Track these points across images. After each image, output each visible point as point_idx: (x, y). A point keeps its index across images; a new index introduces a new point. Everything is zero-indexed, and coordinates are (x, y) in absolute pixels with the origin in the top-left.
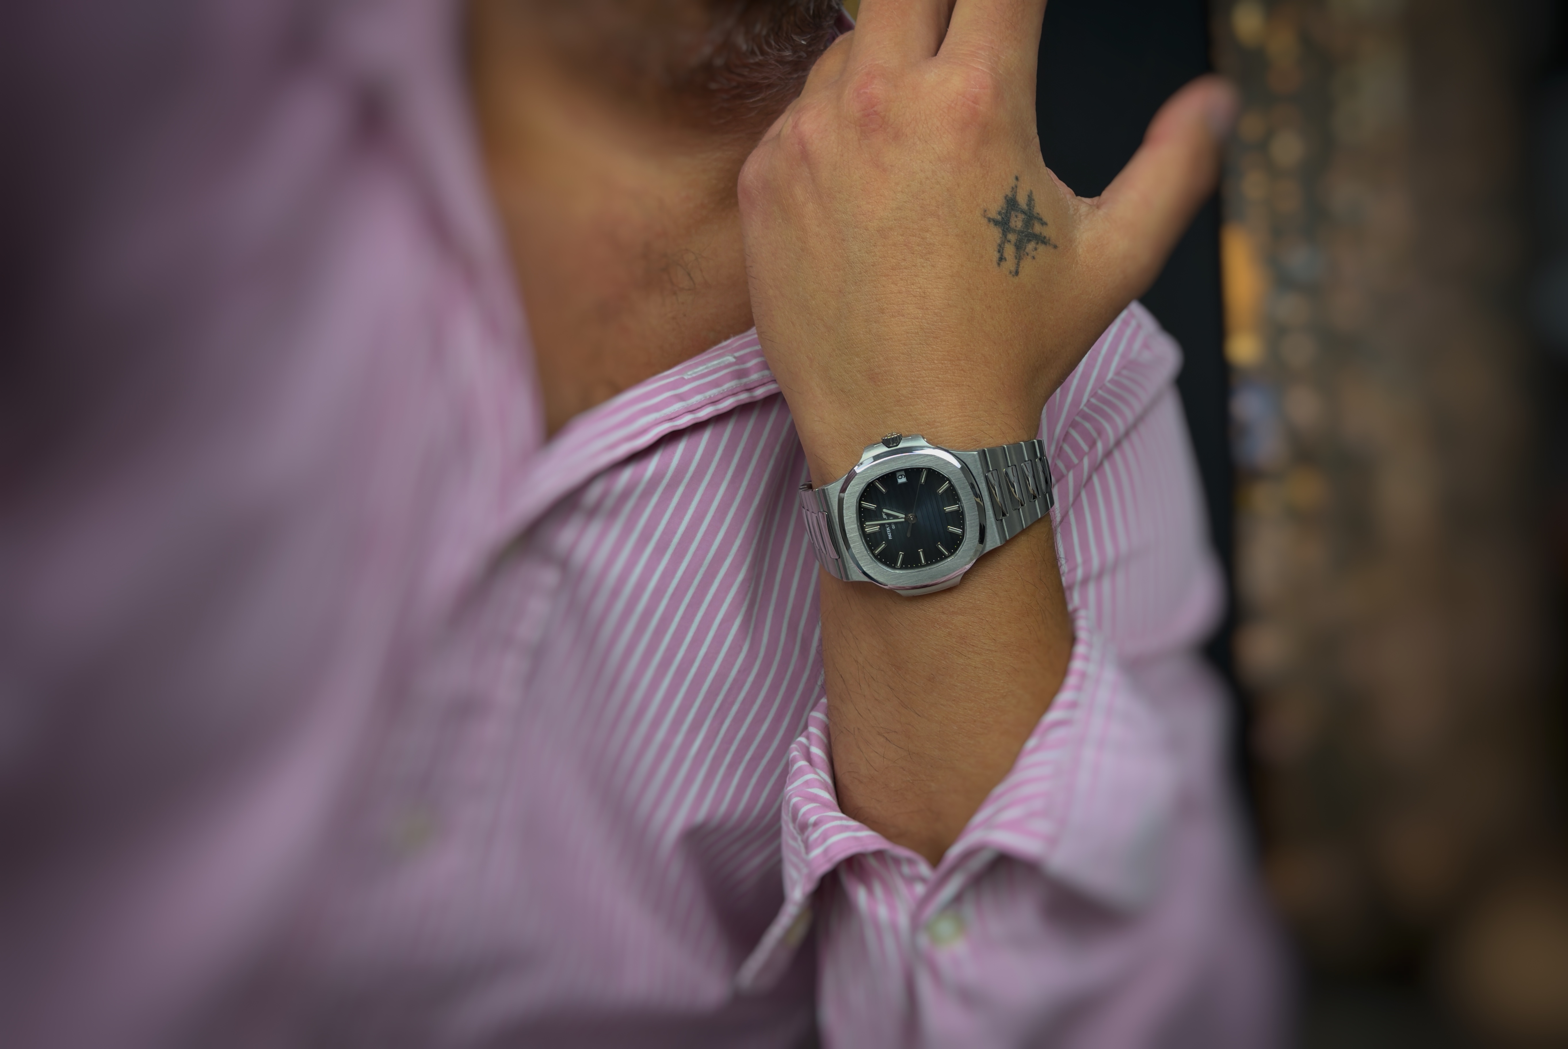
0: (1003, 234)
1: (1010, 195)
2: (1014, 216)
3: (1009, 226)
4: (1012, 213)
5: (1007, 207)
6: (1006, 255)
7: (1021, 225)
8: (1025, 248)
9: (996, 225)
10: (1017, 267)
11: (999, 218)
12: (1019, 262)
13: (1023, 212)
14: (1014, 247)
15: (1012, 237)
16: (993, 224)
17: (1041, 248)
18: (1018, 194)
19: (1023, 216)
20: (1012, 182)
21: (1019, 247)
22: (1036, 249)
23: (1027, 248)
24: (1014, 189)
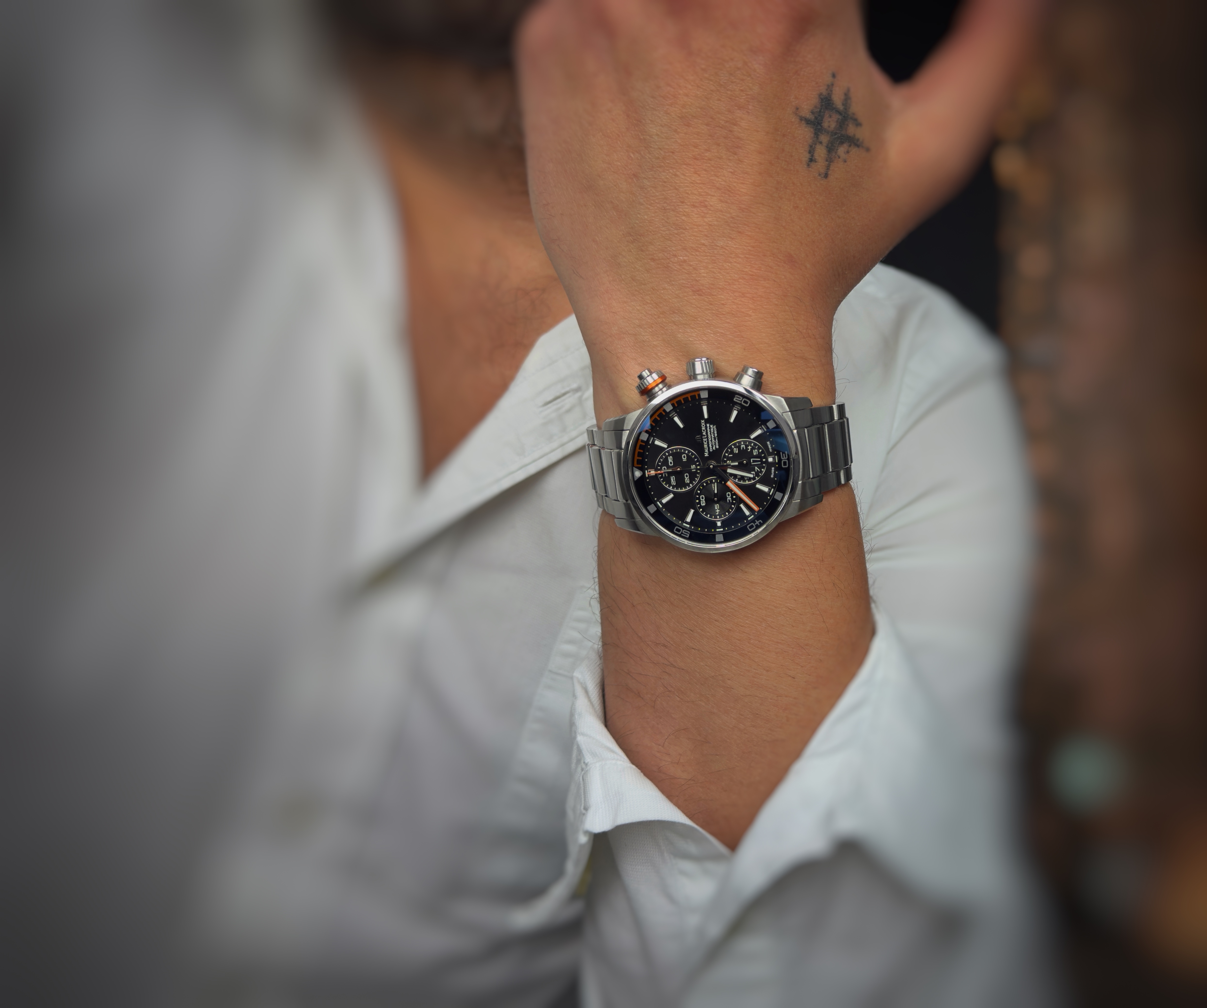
0: (815, 134)
1: (824, 92)
2: (828, 116)
3: (821, 126)
4: (826, 111)
5: (822, 106)
6: (816, 156)
7: (835, 125)
8: (837, 150)
9: (807, 124)
10: (827, 170)
11: (811, 117)
12: (829, 165)
13: (838, 112)
14: (826, 148)
15: (824, 138)
16: (804, 124)
17: (854, 150)
18: (834, 93)
19: (838, 116)
20: (828, 80)
21: (831, 149)
22: (848, 152)
23: (839, 150)
24: (830, 87)
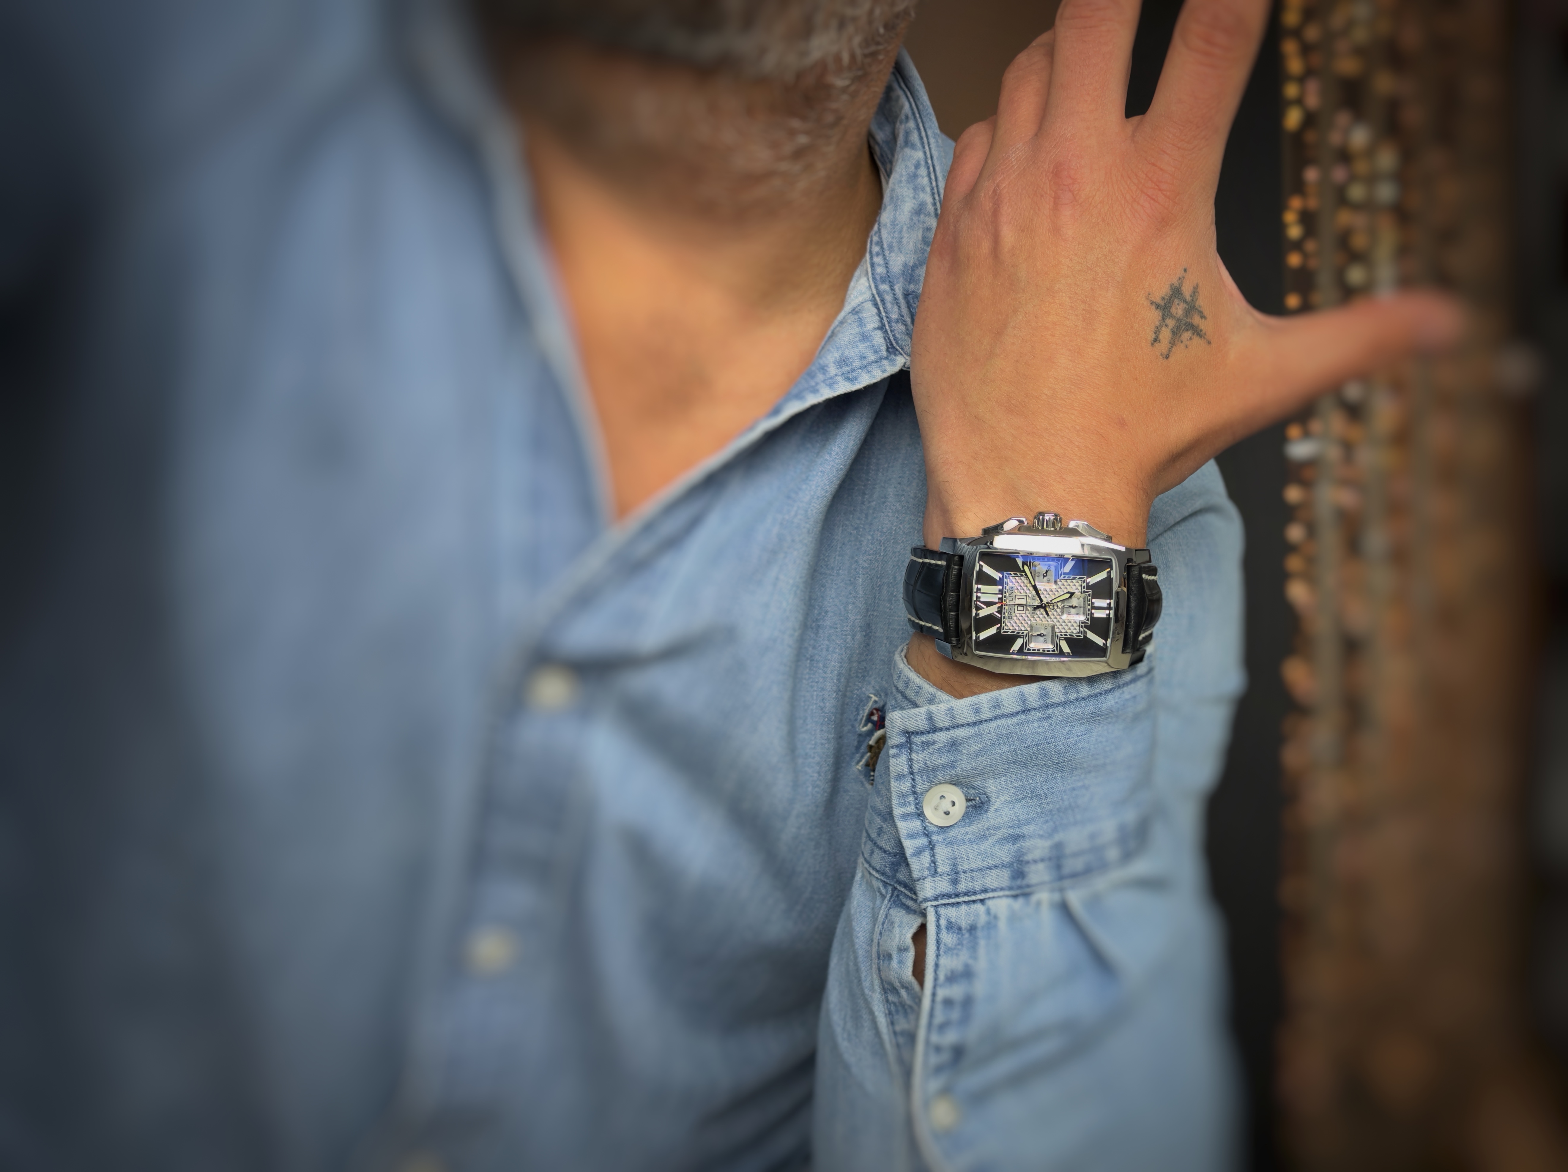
0: (1163, 318)
1: (1176, 283)
2: (1176, 303)
3: (1169, 312)
4: (1176, 300)
5: (1172, 294)
6: (1161, 338)
7: (1181, 313)
8: (1181, 335)
9: (1158, 308)
10: (1169, 351)
11: (1162, 303)
12: (1172, 347)
13: (1185, 301)
14: (1170, 332)
15: (1171, 323)
16: (1154, 309)
17: (1196, 339)
18: (1184, 285)
19: (1185, 305)
20: (1180, 272)
21: (1176, 332)
22: (1191, 339)
23: (1182, 336)
24: (1181, 279)
